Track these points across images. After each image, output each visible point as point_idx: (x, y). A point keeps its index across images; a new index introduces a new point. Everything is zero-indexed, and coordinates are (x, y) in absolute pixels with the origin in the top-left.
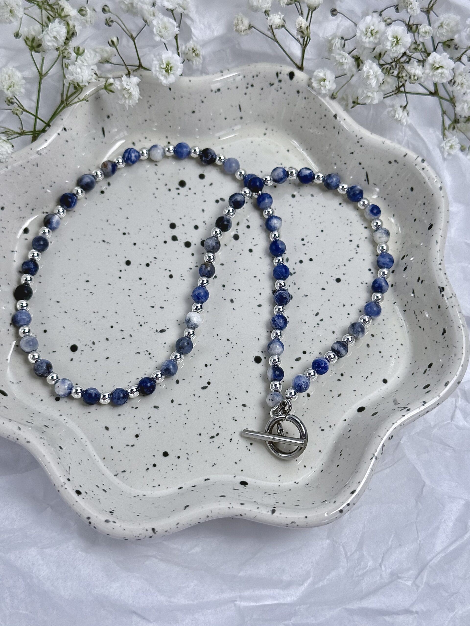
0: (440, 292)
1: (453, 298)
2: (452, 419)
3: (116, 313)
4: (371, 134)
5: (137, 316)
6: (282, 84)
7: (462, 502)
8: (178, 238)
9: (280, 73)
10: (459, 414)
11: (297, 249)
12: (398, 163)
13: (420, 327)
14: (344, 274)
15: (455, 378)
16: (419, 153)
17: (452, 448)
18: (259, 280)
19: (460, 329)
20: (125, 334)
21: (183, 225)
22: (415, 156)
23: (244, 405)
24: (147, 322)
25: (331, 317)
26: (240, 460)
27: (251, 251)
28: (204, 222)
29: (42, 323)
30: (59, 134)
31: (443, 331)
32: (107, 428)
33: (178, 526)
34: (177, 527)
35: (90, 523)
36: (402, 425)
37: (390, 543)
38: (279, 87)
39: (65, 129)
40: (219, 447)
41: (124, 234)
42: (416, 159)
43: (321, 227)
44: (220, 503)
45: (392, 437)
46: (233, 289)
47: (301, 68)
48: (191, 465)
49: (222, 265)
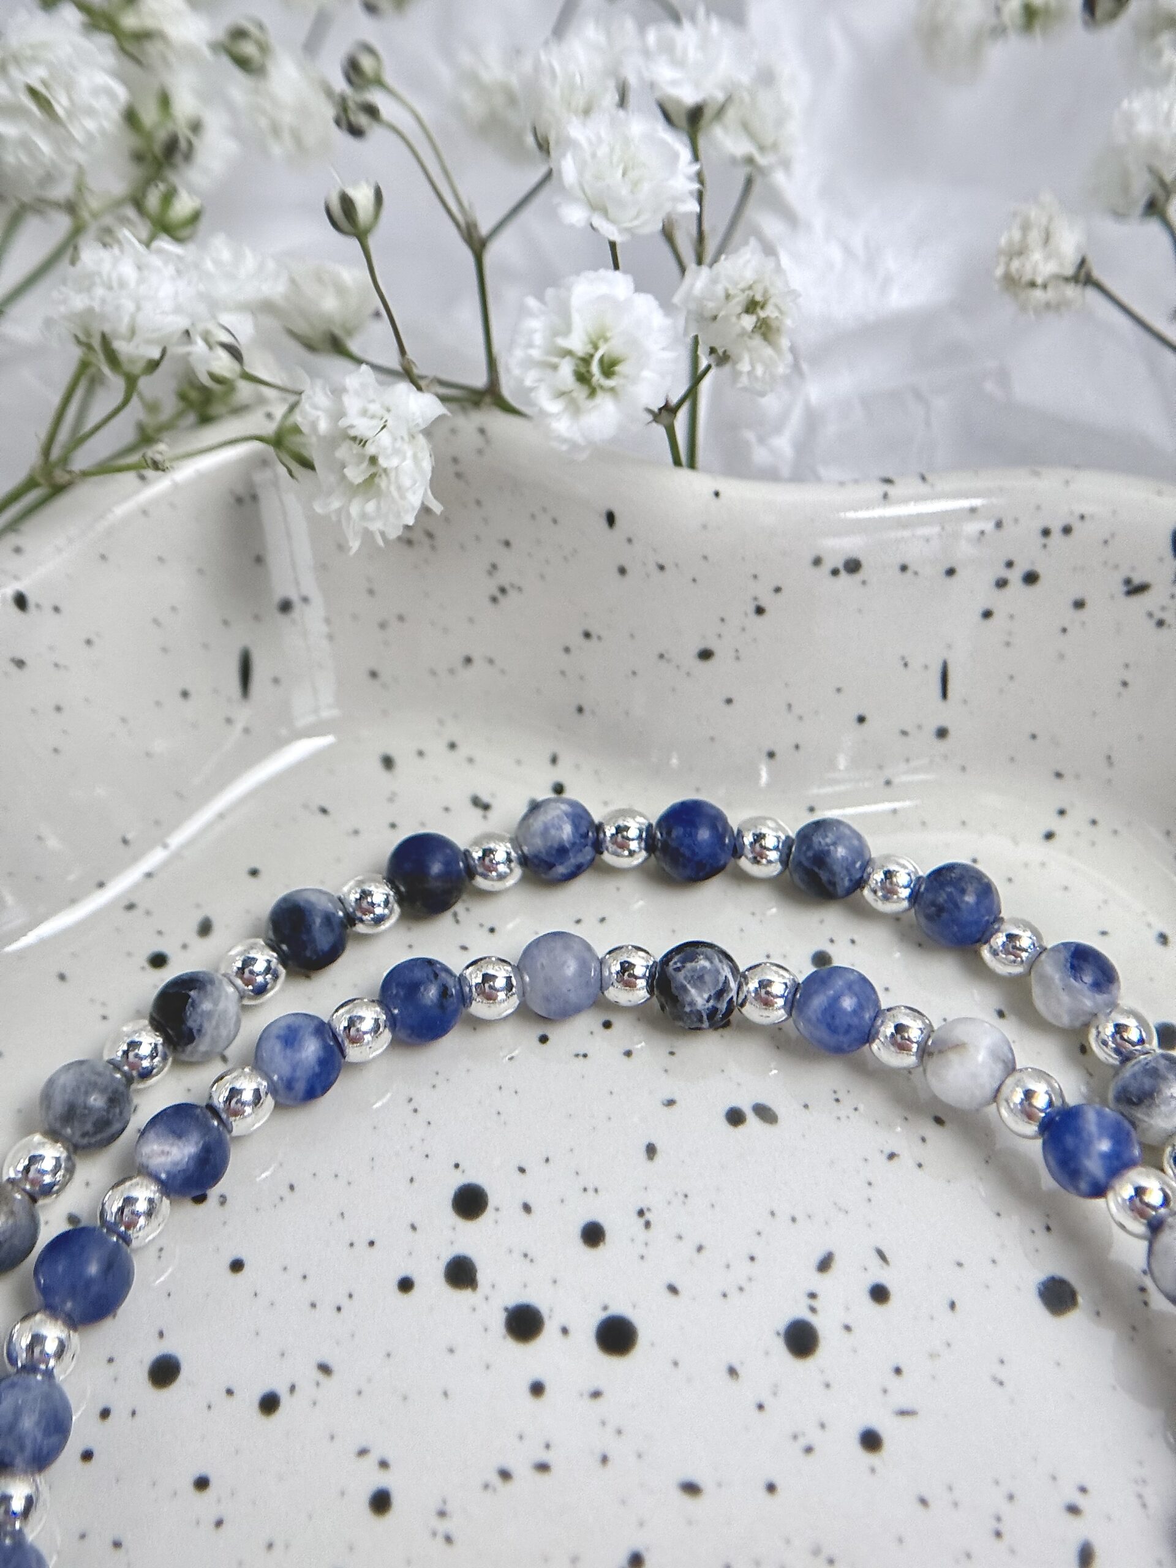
8: (481, 1277)
21: (527, 1208)
27: (871, 1441)
28: (641, 1213)
49: (691, 1489)
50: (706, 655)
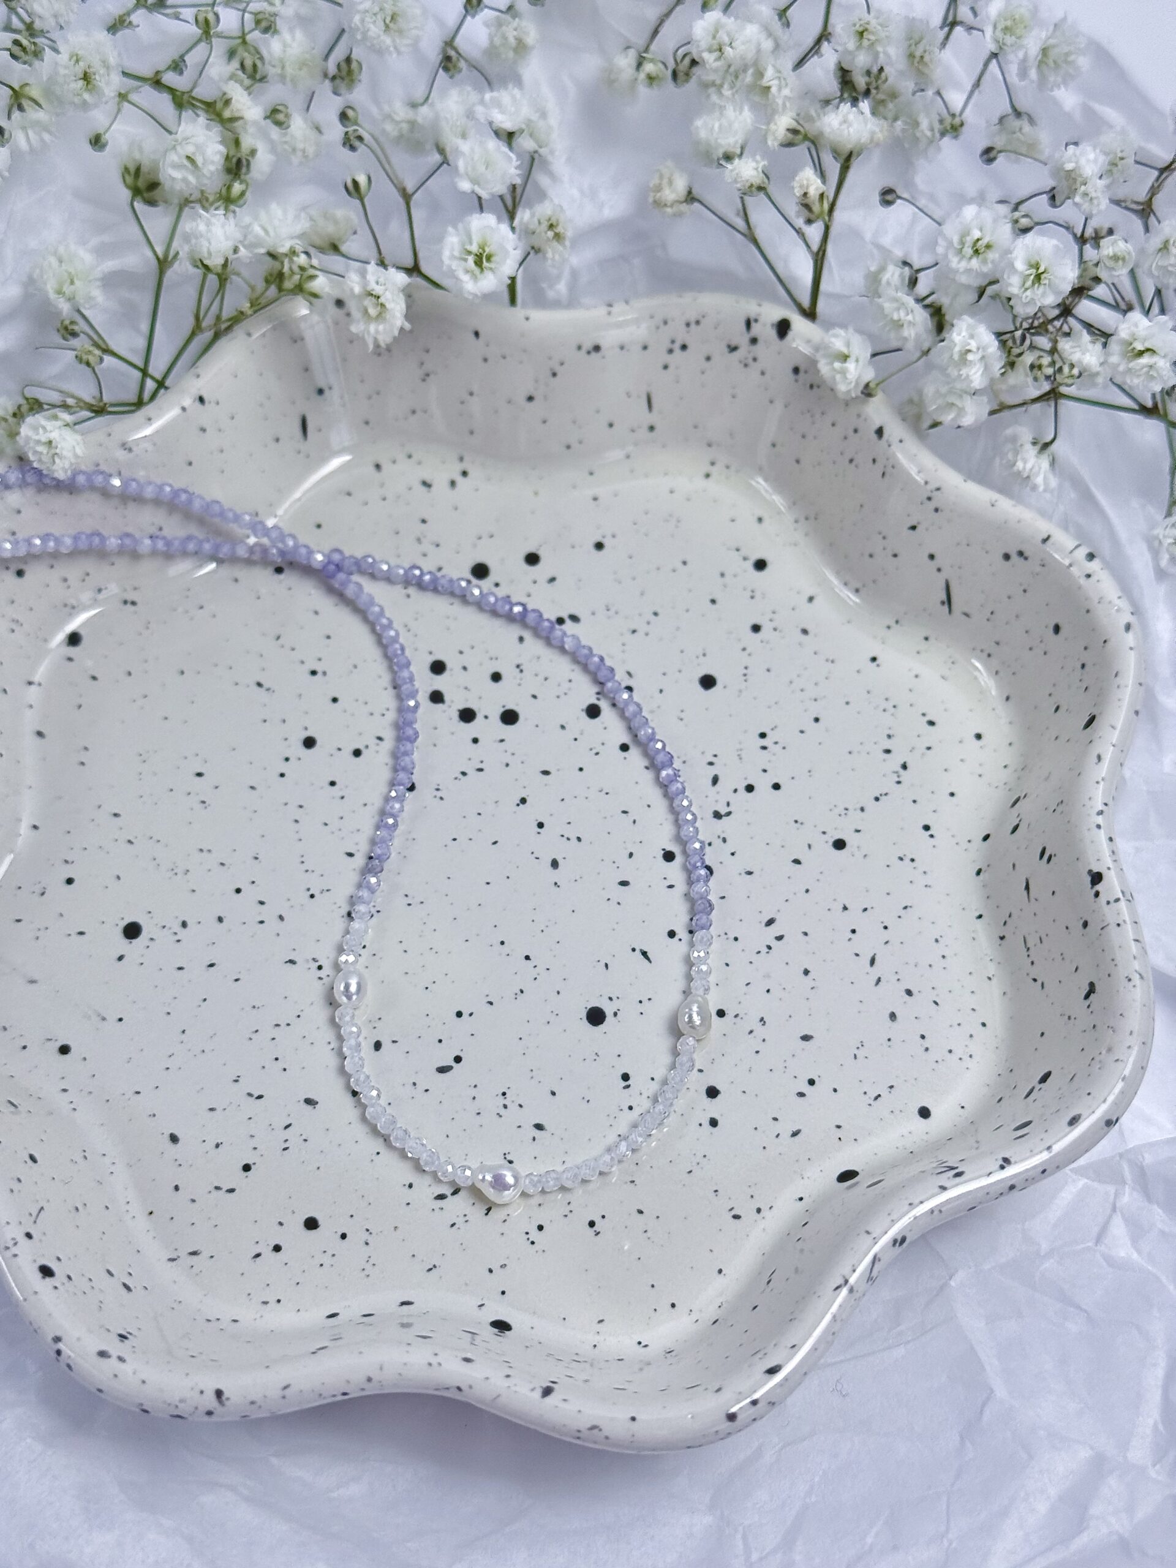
0: (1090, 886)
1: (1123, 904)
2: (1098, 1240)
3: (256, 858)
4: (965, 481)
5: (307, 871)
6: (759, 350)
7: (1084, 1453)
8: (446, 698)
9: (756, 321)
10: (1118, 1229)
11: (743, 756)
12: (1026, 559)
13: (1035, 980)
14: (858, 831)
15: (1101, 1111)
16: (1082, 537)
17: (1086, 1311)
18: (634, 822)
19: (1131, 984)
20: (268, 913)
21: (465, 668)
22: (1071, 544)
23: (539, 1127)
24: (328, 890)
25: (806, 934)
26: (503, 1266)
28: (518, 666)
29: (66, 862)
30: (184, 409)
31: (1088, 989)
32: (174, 1139)
33: (287, 1392)
34: (284, 1397)
35: (59, 1352)
36: (936, 1213)
37: (869, 1540)
38: (750, 356)
39: (201, 400)
40: (453, 1225)
41: (314, 673)
42: (1071, 552)
43: (815, 710)
44: (409, 1348)
45: (903, 1240)
46: (562, 836)
47: (810, 314)
48: (372, 1261)
49: (546, 773)
50: (530, 399)
